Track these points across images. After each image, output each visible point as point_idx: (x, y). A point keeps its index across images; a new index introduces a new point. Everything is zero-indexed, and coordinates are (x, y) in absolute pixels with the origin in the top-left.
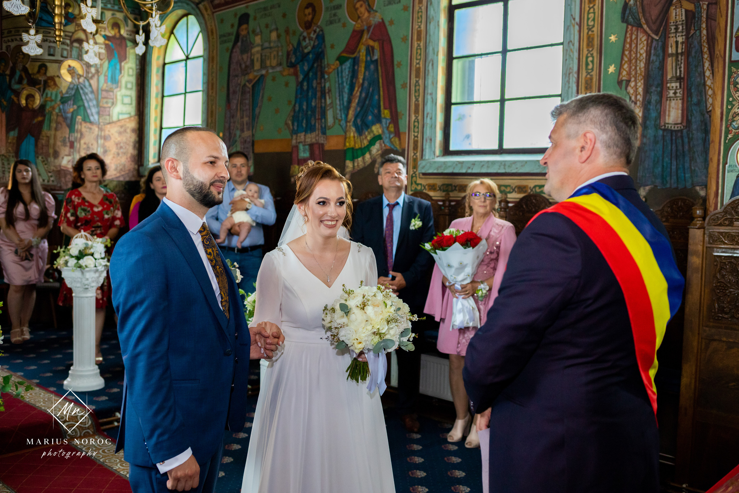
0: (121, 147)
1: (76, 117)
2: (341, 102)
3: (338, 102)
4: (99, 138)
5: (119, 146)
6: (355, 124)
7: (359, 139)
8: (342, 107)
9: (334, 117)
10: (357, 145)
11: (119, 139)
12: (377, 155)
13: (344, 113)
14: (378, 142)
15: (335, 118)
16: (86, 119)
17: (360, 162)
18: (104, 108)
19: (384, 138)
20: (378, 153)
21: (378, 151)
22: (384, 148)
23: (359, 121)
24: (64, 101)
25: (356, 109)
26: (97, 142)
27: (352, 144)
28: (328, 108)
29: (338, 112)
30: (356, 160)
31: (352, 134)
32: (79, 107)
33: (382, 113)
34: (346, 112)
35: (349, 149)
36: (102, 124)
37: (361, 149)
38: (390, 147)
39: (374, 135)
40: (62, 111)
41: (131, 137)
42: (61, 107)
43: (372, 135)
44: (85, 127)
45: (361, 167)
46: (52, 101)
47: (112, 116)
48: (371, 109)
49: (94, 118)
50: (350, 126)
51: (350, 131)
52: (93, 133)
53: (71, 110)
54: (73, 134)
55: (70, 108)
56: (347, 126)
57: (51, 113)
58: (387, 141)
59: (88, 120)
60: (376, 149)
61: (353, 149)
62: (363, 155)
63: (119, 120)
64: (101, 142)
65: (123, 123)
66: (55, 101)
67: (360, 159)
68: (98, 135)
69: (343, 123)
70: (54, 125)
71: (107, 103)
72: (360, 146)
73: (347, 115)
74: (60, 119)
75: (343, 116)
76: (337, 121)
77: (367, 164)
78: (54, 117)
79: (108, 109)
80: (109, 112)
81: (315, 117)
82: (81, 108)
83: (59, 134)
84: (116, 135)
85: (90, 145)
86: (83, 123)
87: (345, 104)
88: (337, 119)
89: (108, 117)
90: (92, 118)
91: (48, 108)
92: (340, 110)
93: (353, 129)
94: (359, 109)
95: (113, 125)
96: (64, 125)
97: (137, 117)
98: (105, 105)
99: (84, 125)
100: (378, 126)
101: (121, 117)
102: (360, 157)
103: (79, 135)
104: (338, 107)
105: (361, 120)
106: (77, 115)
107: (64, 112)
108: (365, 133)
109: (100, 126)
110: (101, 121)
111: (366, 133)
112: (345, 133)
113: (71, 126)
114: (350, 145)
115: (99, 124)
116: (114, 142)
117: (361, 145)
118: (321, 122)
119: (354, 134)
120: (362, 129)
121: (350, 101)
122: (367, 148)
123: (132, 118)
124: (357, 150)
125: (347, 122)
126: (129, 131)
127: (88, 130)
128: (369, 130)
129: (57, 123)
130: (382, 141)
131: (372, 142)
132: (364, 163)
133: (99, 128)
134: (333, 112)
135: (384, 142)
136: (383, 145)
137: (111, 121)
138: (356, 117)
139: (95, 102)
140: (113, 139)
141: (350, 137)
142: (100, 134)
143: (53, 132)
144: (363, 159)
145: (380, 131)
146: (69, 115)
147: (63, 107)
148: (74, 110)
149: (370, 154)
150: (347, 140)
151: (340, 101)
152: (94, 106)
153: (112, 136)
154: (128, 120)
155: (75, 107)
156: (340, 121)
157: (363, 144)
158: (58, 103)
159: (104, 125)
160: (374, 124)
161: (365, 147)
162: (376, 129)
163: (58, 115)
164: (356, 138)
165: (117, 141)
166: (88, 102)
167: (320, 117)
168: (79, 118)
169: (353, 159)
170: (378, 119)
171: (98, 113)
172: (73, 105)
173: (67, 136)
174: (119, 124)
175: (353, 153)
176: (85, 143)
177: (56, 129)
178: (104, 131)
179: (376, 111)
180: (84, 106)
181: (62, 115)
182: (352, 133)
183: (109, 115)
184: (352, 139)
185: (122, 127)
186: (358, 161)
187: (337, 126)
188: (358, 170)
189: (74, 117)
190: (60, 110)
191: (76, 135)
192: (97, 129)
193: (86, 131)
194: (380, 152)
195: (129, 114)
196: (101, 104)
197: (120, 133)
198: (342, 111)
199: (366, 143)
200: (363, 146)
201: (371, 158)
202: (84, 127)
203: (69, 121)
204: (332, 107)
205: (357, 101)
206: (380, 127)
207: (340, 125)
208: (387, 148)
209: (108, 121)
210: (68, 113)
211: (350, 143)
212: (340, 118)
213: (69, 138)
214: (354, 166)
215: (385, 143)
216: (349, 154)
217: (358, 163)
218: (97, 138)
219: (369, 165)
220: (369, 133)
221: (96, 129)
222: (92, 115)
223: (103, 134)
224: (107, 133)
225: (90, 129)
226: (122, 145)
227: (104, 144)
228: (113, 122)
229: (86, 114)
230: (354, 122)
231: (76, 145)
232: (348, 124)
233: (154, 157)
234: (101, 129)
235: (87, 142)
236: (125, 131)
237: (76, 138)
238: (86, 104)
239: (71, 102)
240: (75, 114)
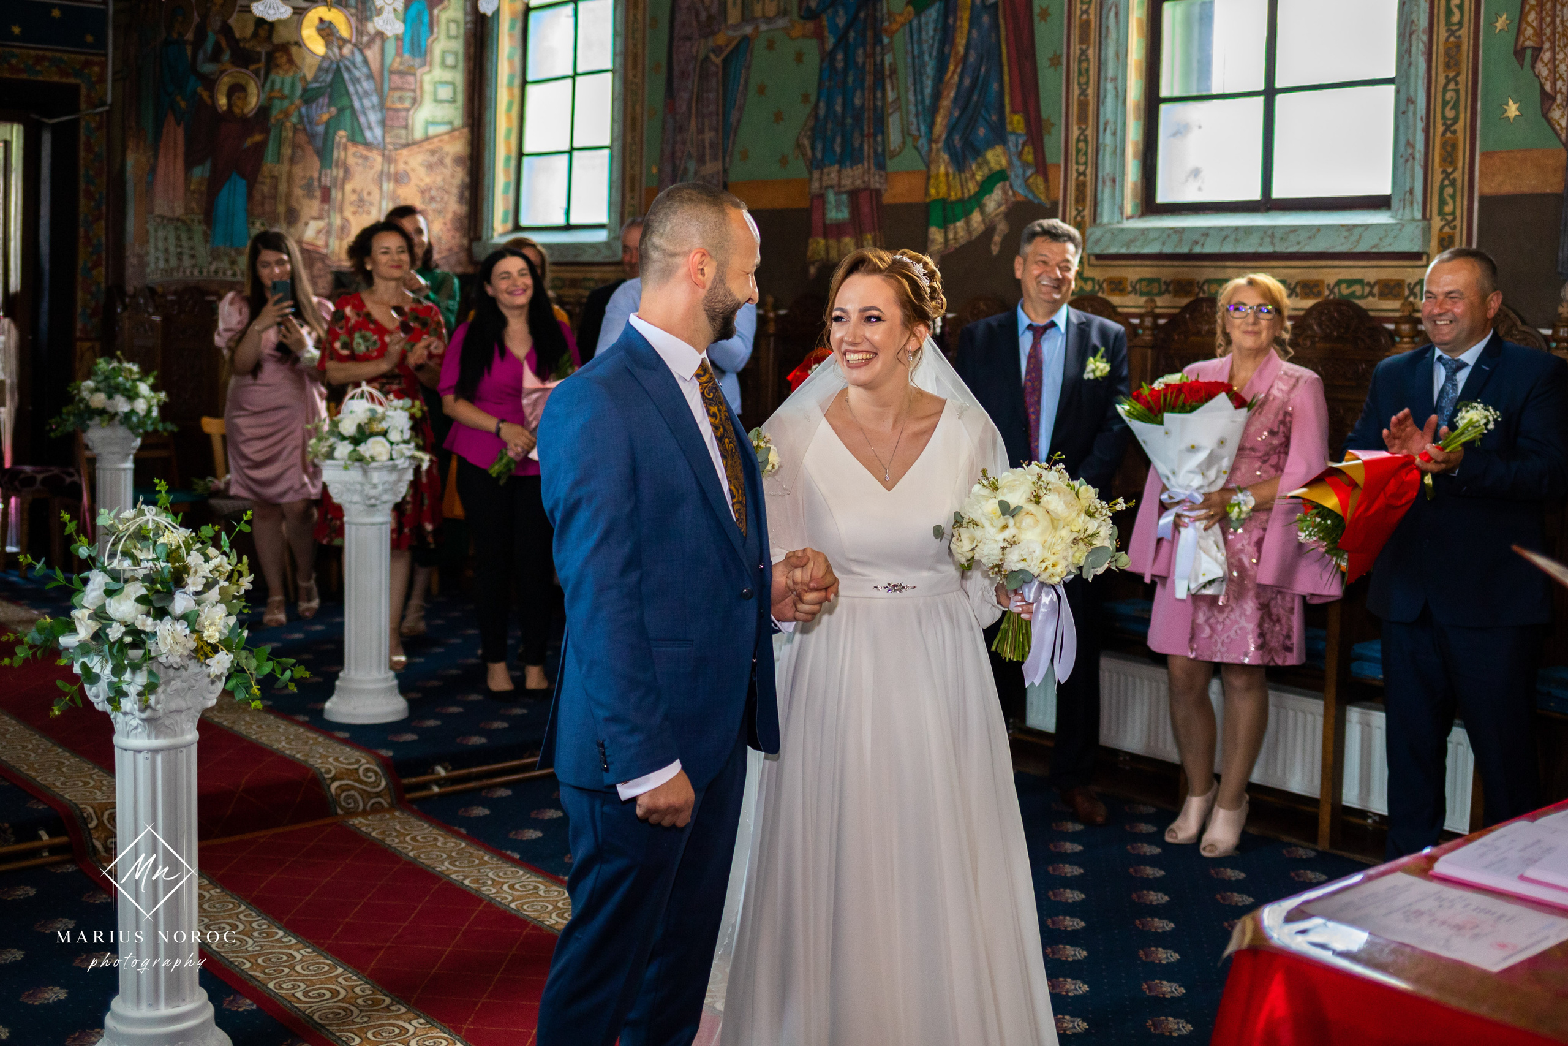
0: (430, 198)
1: (335, 133)
2: (919, 98)
3: (911, 98)
4: (384, 178)
5: (427, 196)
6: (949, 146)
7: (958, 181)
8: (920, 107)
9: (902, 131)
10: (953, 194)
11: (428, 180)
12: (997, 215)
13: (925, 121)
14: (999, 185)
15: (905, 132)
16: (357, 137)
17: (959, 230)
18: (397, 110)
19: (1013, 176)
20: (998, 211)
21: (999, 205)
22: (1013, 199)
23: (957, 138)
24: (309, 97)
25: (951, 114)
26: (381, 188)
27: (943, 189)
28: (890, 111)
29: (913, 119)
30: (952, 227)
31: (942, 169)
32: (341, 110)
33: (1008, 120)
34: (929, 120)
35: (935, 201)
36: (390, 147)
37: (961, 200)
38: (1026, 197)
39: (990, 169)
40: (306, 120)
41: (453, 176)
42: (303, 110)
43: (986, 170)
44: (354, 154)
45: (962, 242)
46: (282, 97)
47: (412, 130)
48: (983, 112)
49: (374, 134)
50: (938, 150)
51: (938, 162)
52: (371, 168)
53: (325, 117)
54: (329, 171)
55: (323, 113)
56: (931, 150)
57: (281, 125)
58: (1018, 184)
59: (359, 139)
60: (993, 202)
61: (944, 201)
62: (967, 214)
63: (427, 138)
64: (388, 186)
65: (433, 145)
66: (290, 97)
67: (960, 224)
68: (382, 172)
69: (923, 142)
70: (287, 151)
71: (401, 99)
72: (959, 195)
73: (931, 126)
74: (301, 138)
75: (923, 128)
76: (909, 140)
77: (975, 234)
78: (288, 134)
79: (404, 114)
80: (407, 120)
81: (862, 130)
82: (347, 113)
83: (298, 170)
84: (422, 171)
85: (365, 194)
86: (349, 144)
87: (928, 101)
88: (909, 134)
89: (403, 132)
90: (368, 135)
91: (275, 114)
92: (917, 115)
93: (946, 157)
94: (956, 114)
95: (415, 148)
96: (309, 150)
97: (467, 132)
98: (398, 105)
99: (352, 150)
100: (999, 149)
101: (432, 131)
102: (959, 220)
103: (341, 174)
104: (912, 108)
105: (961, 139)
106: (338, 128)
107: (310, 123)
108: (970, 167)
109: (387, 152)
110: (388, 140)
111: (974, 167)
112: (928, 167)
113: (324, 153)
114: (938, 193)
115: (385, 148)
116: (418, 186)
117: (963, 193)
118: (875, 141)
119: (946, 168)
120: (965, 158)
121: (937, 96)
122: (977, 200)
123: (457, 133)
124: (952, 203)
125: (930, 141)
126: (449, 161)
127: (360, 161)
128: (980, 160)
129: (296, 146)
130: (1008, 183)
131: (986, 187)
132: (969, 232)
133: (383, 156)
134: (902, 119)
135: (1011, 186)
136: (1010, 193)
137: (410, 141)
138: (951, 130)
139: (375, 99)
140: (414, 180)
141: (937, 175)
142: (386, 169)
143: (285, 168)
144: (968, 223)
145: (1004, 162)
147: (307, 110)
148: (331, 118)
149: (982, 212)
150: (932, 181)
151: (915, 95)
152: (373, 107)
153: (412, 174)
154: (447, 138)
155: (333, 110)
156: (916, 139)
157: (966, 191)
158: (297, 101)
159: (396, 149)
160: (990, 145)
161: (970, 198)
162: (996, 158)
163: (295, 130)
164: (951, 177)
165: (422, 184)
166: (360, 99)
167: (872, 131)
168: (341, 135)
169: (944, 225)
170: (999, 135)
171: (383, 123)
172: (330, 105)
174: (427, 146)
175: (944, 210)
176: (354, 191)
177: (293, 161)
178: (396, 161)
179: (994, 118)
180: (352, 107)
181: (305, 129)
182: (943, 167)
183: (406, 127)
184: (943, 179)
185: (433, 152)
186: (955, 228)
187: (909, 152)
188: (956, 249)
189: (331, 131)
190: (301, 117)
191: (335, 171)
192: (379, 159)
193: (357, 164)
194: (1003, 208)
195: (451, 123)
196: (389, 104)
197: (430, 167)
198: (921, 118)
199: (972, 187)
200: (966, 195)
201: (984, 221)
202: (351, 155)
203: (319, 142)
204: (899, 108)
205: (952, 94)
206: (1004, 153)
207: (916, 148)
208: (1020, 199)
209: (403, 141)
210: (317, 124)
211: (937, 188)
212: (915, 133)
213: (320, 180)
214: (946, 240)
215: (1015, 188)
216: (936, 214)
217: (956, 234)
218: (381, 176)
219: (979, 238)
220: (980, 167)
221: (377, 159)
222: (370, 128)
223: (392, 169)
224: (401, 166)
225: (365, 158)
226: (433, 193)
227: (394, 192)
228: (415, 143)
229: (356, 125)
230: (947, 139)
232: (934, 146)
233: (505, 221)
234: (388, 160)
235: (358, 188)
236: (441, 162)
237: (335, 180)
238: (357, 105)
239: (324, 100)
240: (332, 125)
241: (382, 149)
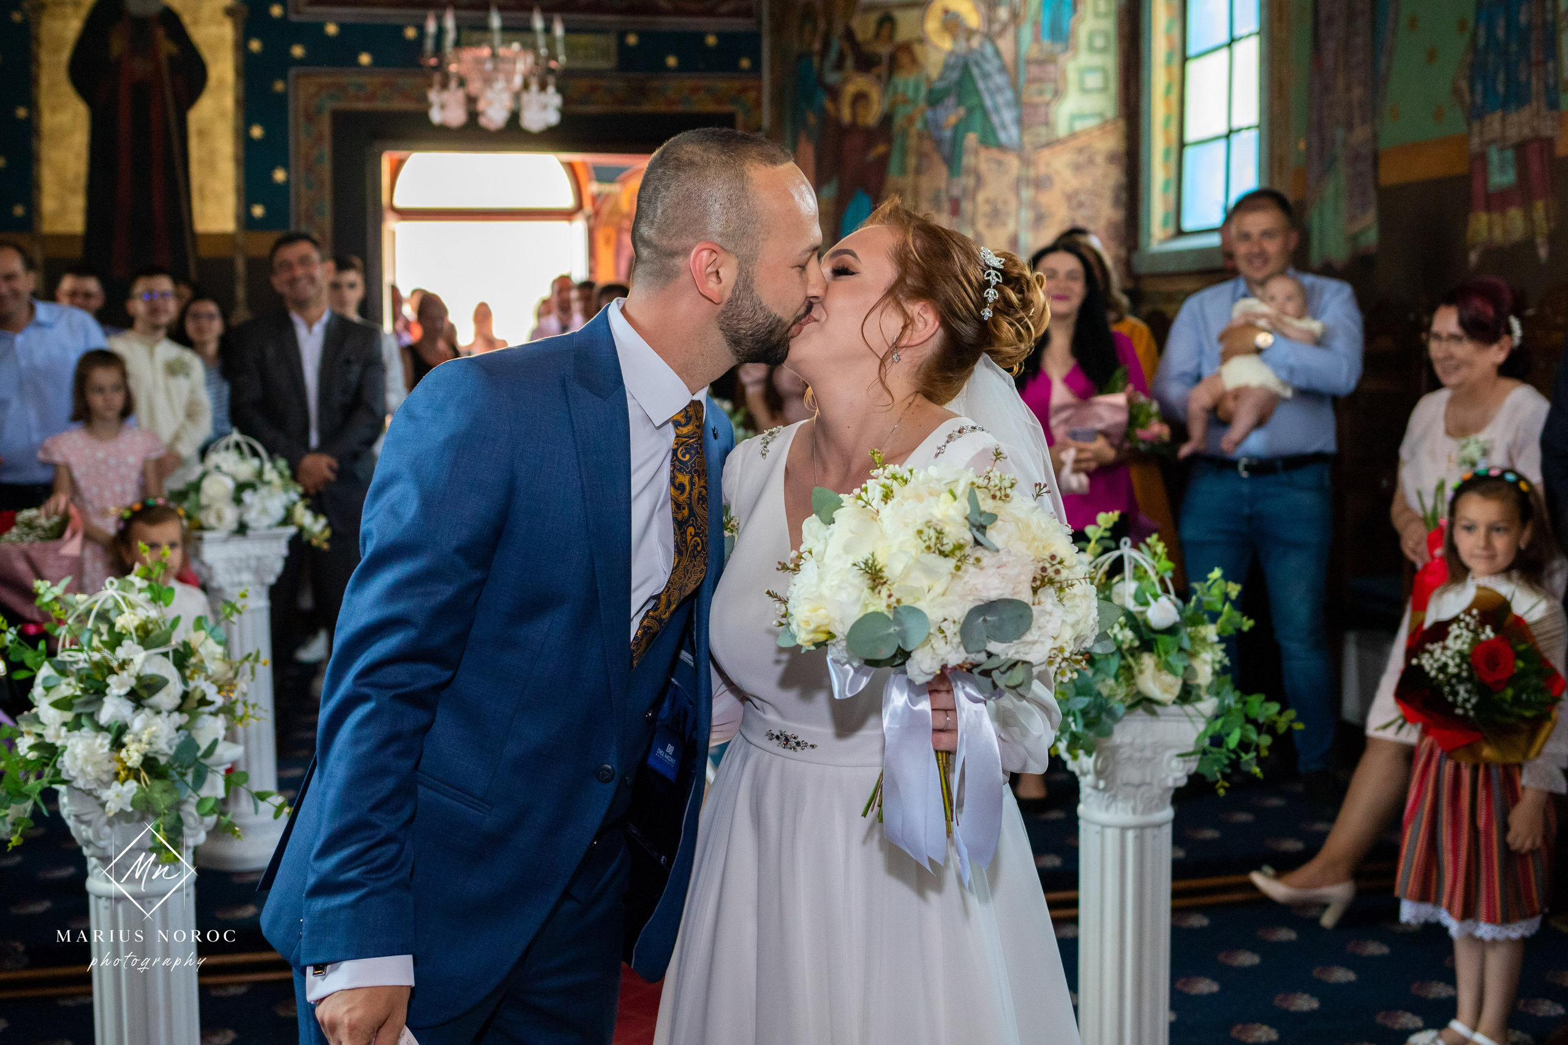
0: (1081, 205)
1: (963, 137)
4: (1022, 184)
5: (1074, 201)
11: (1075, 183)
16: (990, 139)
18: (1035, 106)
24: (935, 99)
26: (1018, 194)
32: (970, 111)
36: (1028, 147)
40: (931, 124)
41: (1106, 176)
42: (929, 114)
44: (987, 159)
46: (906, 102)
47: (1055, 126)
49: (1010, 134)
52: (1007, 173)
53: (952, 119)
54: (958, 180)
55: (950, 115)
57: (905, 133)
59: (993, 142)
63: (1073, 135)
64: (1027, 193)
65: (1081, 142)
66: (914, 101)
68: (1019, 178)
70: (912, 161)
71: (1040, 92)
74: (927, 146)
78: (913, 142)
79: (1043, 109)
80: (1047, 114)
82: (977, 113)
83: (925, 182)
84: (1068, 173)
85: (1000, 206)
86: (981, 149)
89: (1043, 130)
90: (1003, 136)
91: (899, 121)
95: (1058, 148)
96: (936, 159)
97: (1121, 124)
98: (1037, 99)
99: (984, 154)
101: (1079, 126)
106: (967, 130)
107: (939, 127)
110: (1027, 139)
113: (952, 160)
115: (1022, 148)
123: (1109, 127)
126: (1100, 159)
127: (994, 166)
129: (921, 155)
133: (1021, 158)
137: (1052, 138)
139: (1009, 95)
140: (1058, 184)
142: (1024, 174)
143: (909, 180)
146: (947, 134)
147: (933, 114)
148: (959, 120)
152: (1008, 104)
153: (1055, 178)
154: (1097, 133)
155: (962, 111)
158: (922, 103)
159: (1035, 150)
163: (920, 136)
165: (1068, 188)
166: (992, 94)
168: (971, 139)
171: (1020, 122)
172: (957, 106)
173: (943, 185)
174: (1073, 144)
177: (918, 171)
178: (1036, 164)
180: (983, 107)
181: (931, 135)
183: (1047, 124)
185: (1080, 151)
189: (960, 136)
190: (926, 123)
191: (965, 180)
192: (1016, 162)
193: (990, 170)
195: (1101, 115)
196: (1025, 98)
197: (1077, 168)
202: (983, 160)
203: (946, 148)
209: (1044, 140)
210: (944, 128)
213: (947, 191)
218: (1018, 184)
221: (1013, 163)
222: (1004, 127)
223: (1032, 173)
224: (1042, 169)
225: (1000, 163)
226: (1083, 197)
227: (1034, 199)
228: (1057, 141)
229: (987, 125)
231: (966, 206)
233: (1165, 223)
234: (1026, 162)
236: (1091, 161)
237: (965, 191)
238: (988, 102)
239: (951, 101)
240: (960, 130)
241: (1019, 150)
